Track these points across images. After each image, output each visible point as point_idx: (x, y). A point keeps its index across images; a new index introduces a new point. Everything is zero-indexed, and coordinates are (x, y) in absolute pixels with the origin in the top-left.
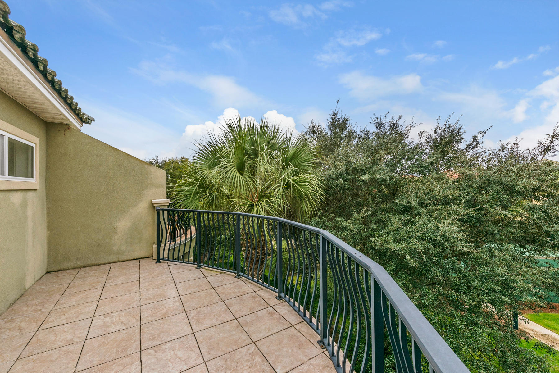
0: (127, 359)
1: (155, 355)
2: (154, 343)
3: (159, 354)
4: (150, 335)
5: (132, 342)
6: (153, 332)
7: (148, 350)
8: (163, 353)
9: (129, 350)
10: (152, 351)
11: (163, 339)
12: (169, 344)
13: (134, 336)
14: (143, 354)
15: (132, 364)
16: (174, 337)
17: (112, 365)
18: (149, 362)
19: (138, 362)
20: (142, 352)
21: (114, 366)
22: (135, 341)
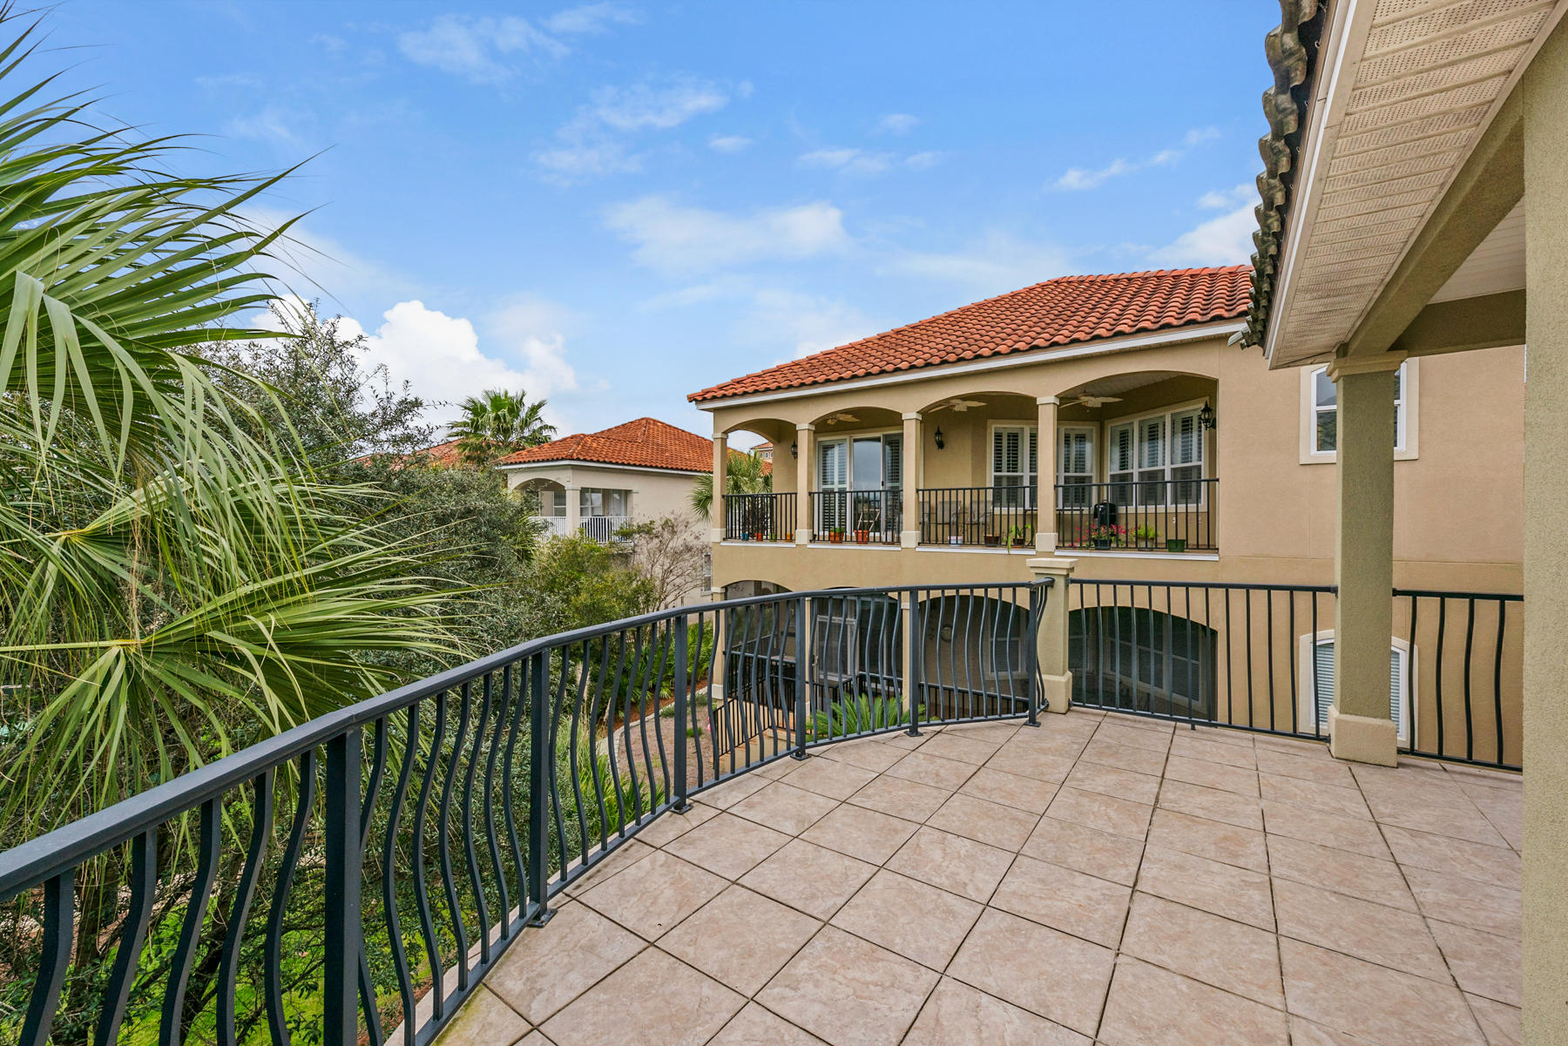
0: (1018, 908)
1: (971, 880)
2: (954, 902)
3: (963, 876)
4: (948, 925)
5: (989, 937)
6: (936, 928)
7: (973, 898)
8: (957, 874)
9: (1006, 924)
10: (971, 893)
11: (935, 897)
12: (936, 880)
13: (977, 950)
14: (988, 896)
15: (1014, 893)
16: (916, 886)
17: (1046, 915)
18: (987, 877)
19: (1002, 888)
20: (985, 902)
21: (1043, 912)
22: (983, 934)
